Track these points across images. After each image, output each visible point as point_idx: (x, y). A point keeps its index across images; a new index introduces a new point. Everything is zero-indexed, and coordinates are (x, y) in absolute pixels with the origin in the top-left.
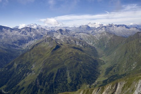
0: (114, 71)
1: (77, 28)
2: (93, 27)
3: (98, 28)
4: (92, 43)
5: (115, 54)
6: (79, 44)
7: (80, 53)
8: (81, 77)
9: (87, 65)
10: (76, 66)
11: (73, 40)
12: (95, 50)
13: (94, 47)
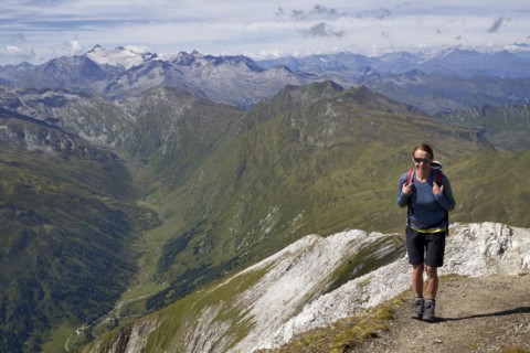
0: (196, 253)
1: (37, 69)
2: (113, 63)
3: (134, 68)
4: (103, 138)
5: (200, 179)
6: (38, 144)
7: (39, 188)
8: (47, 297)
9: (78, 240)
10: (19, 248)
11: (6, 127)
12: (120, 166)
13: (115, 152)
